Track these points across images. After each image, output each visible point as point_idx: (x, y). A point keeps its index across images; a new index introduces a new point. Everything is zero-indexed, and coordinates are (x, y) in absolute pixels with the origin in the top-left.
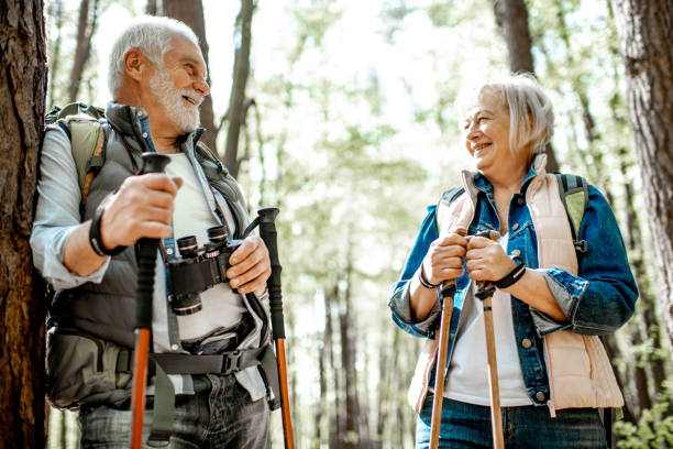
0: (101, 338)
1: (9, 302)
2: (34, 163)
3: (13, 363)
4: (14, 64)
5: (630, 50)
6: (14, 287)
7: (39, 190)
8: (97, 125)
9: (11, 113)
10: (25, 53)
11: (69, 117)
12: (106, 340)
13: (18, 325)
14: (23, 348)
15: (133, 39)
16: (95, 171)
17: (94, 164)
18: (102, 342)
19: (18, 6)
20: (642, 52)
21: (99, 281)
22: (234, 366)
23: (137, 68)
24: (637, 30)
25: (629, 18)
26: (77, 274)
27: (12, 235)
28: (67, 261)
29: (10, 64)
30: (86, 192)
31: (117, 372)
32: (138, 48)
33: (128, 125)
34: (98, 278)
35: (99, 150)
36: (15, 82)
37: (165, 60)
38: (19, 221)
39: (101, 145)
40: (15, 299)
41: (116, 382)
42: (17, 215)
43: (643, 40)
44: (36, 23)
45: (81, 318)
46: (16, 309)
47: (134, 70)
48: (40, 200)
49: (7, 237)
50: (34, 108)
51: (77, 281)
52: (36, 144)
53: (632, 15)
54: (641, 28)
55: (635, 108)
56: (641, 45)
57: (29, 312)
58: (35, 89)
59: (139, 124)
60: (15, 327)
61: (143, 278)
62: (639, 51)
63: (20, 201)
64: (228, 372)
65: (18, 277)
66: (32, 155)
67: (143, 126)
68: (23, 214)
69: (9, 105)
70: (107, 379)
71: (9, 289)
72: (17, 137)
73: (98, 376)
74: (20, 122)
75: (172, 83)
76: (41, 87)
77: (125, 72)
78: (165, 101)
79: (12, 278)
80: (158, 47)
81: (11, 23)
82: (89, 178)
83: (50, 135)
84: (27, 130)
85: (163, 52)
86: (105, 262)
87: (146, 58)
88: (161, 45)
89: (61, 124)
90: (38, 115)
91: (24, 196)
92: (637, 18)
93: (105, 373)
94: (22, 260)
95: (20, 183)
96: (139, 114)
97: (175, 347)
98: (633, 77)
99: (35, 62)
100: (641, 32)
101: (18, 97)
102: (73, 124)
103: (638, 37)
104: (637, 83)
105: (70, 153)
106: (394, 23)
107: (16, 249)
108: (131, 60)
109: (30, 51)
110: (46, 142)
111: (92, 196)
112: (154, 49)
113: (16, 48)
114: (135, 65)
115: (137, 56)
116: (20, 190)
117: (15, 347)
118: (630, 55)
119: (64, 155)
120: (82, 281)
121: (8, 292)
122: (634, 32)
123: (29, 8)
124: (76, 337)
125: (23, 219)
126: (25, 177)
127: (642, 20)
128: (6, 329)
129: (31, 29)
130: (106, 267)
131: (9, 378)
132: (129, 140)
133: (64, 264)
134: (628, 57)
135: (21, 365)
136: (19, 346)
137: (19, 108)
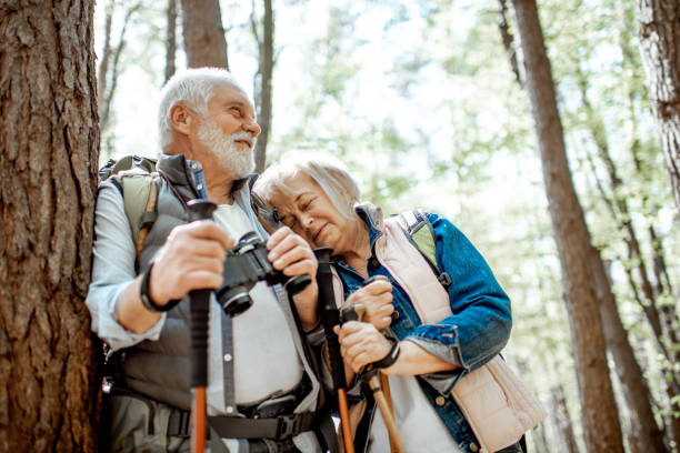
0: (153, 399)
1: (69, 366)
2: (90, 223)
3: (73, 429)
4: (70, 125)
5: (660, 93)
6: (74, 350)
7: (94, 251)
8: (149, 179)
9: (68, 174)
10: (81, 113)
11: (121, 173)
12: (158, 402)
13: (79, 390)
14: (84, 414)
15: (176, 95)
16: (148, 226)
17: (147, 220)
18: (154, 403)
19: (74, 67)
20: (673, 95)
21: (156, 337)
22: (289, 431)
23: (184, 122)
24: (667, 74)
25: (658, 63)
26: (133, 332)
27: (71, 298)
28: (122, 319)
29: (67, 126)
30: (140, 248)
31: (169, 436)
32: (181, 102)
33: (182, 175)
34: (154, 335)
35: (152, 205)
36: (71, 143)
37: (209, 108)
38: (77, 283)
39: (153, 199)
40: (75, 364)
41: (168, 446)
42: (76, 277)
43: (673, 83)
44: (90, 84)
45: (134, 378)
46: (75, 373)
47: (181, 124)
48: (96, 261)
49: (67, 299)
50: (89, 168)
51: (134, 339)
52: (92, 204)
53: (660, 59)
54: (671, 71)
55: (670, 151)
56: (671, 88)
57: (89, 377)
58: (90, 149)
59: (193, 176)
60: (75, 392)
61: (197, 333)
62: (669, 94)
63: (78, 262)
64: (283, 436)
65: (77, 341)
66: (88, 215)
67: (197, 178)
68: (82, 276)
69: (67, 166)
70: (157, 443)
71: (69, 354)
72: (75, 198)
73: (149, 440)
74: (77, 183)
75: (220, 130)
76: (94, 147)
77: (172, 127)
78: (215, 150)
79: (72, 342)
80: (200, 96)
81: (67, 84)
82: (142, 234)
83: (103, 194)
84: (83, 191)
85: (206, 100)
86: (159, 318)
87: (192, 111)
88: (203, 94)
89: (114, 181)
90: (93, 176)
91: (82, 257)
92: (665, 62)
93: (156, 437)
94: (82, 322)
95: (78, 244)
96: (194, 167)
97: (230, 410)
98: (665, 121)
99: (90, 122)
100: (671, 76)
101: (74, 157)
102: (125, 180)
103: (668, 81)
104: (669, 126)
105: (123, 211)
106: (409, 76)
107: (76, 312)
108: (177, 114)
109: (85, 112)
110: (100, 201)
111: (146, 253)
112: (198, 99)
113: (72, 108)
114: (182, 118)
115: (182, 109)
116: (78, 251)
117: (76, 414)
118: (661, 98)
119: (116, 212)
120: (139, 338)
121: (68, 357)
122: (663, 76)
123: (84, 69)
124: (128, 398)
125: (81, 280)
126: (82, 237)
127: (671, 63)
128: (67, 394)
129: (86, 90)
130: (161, 323)
131: (70, 445)
132: (183, 190)
133: (119, 322)
134: (658, 100)
135: (81, 433)
136: (80, 412)
137: (76, 168)
